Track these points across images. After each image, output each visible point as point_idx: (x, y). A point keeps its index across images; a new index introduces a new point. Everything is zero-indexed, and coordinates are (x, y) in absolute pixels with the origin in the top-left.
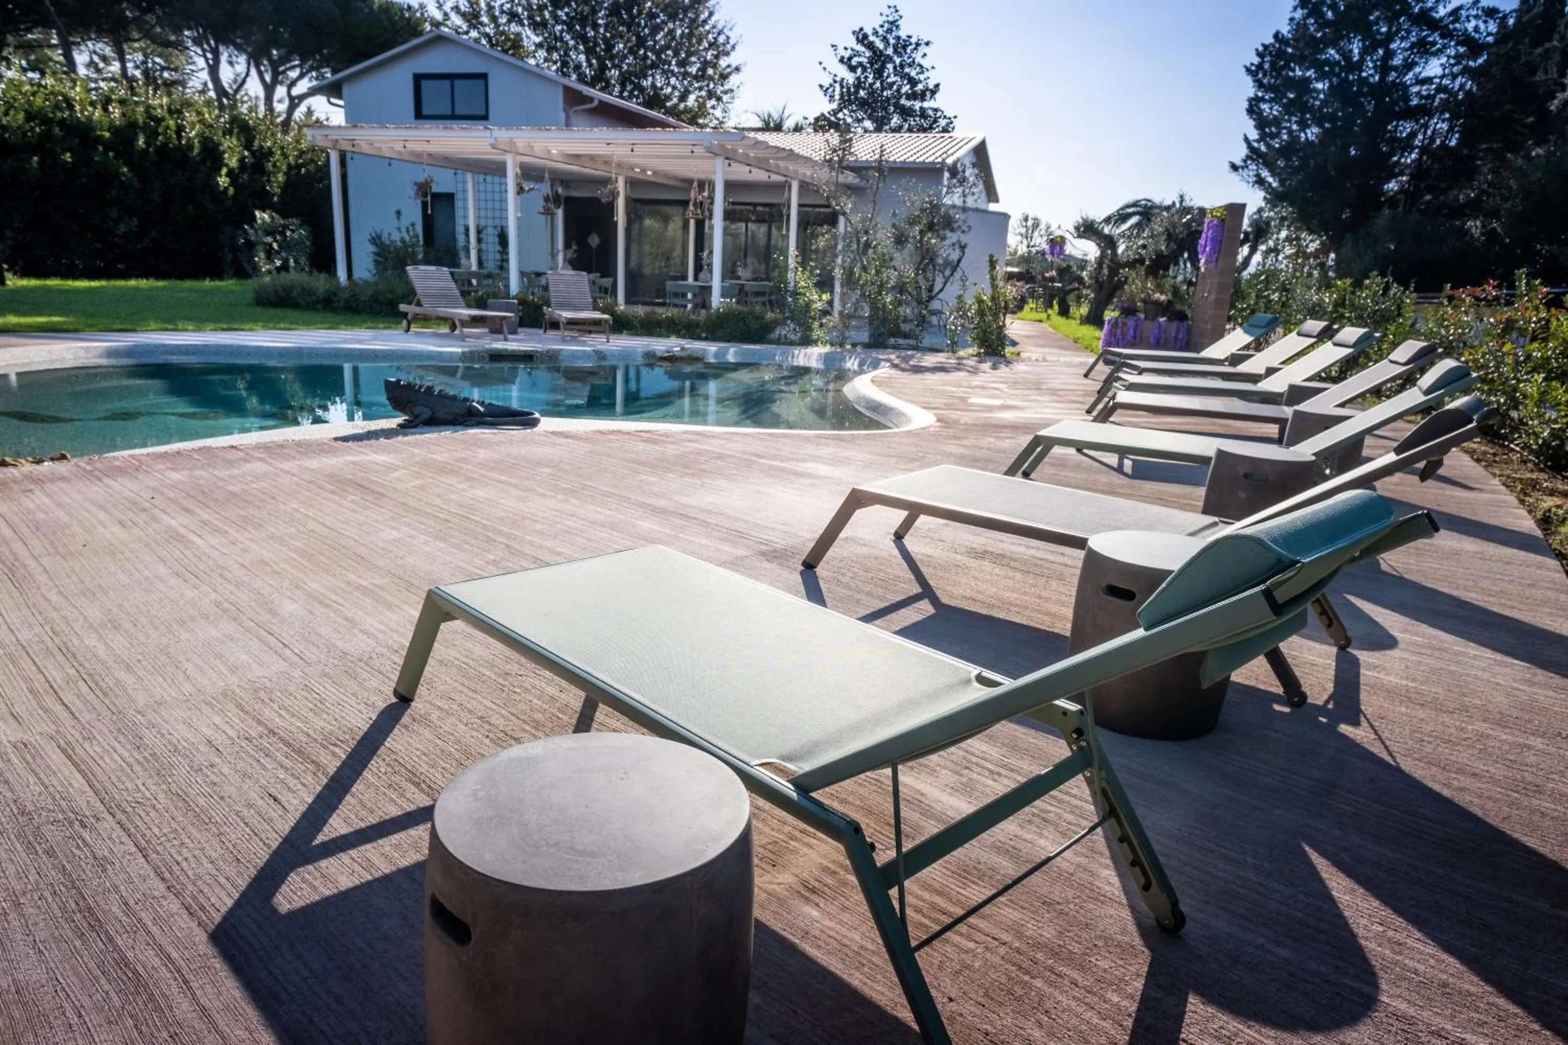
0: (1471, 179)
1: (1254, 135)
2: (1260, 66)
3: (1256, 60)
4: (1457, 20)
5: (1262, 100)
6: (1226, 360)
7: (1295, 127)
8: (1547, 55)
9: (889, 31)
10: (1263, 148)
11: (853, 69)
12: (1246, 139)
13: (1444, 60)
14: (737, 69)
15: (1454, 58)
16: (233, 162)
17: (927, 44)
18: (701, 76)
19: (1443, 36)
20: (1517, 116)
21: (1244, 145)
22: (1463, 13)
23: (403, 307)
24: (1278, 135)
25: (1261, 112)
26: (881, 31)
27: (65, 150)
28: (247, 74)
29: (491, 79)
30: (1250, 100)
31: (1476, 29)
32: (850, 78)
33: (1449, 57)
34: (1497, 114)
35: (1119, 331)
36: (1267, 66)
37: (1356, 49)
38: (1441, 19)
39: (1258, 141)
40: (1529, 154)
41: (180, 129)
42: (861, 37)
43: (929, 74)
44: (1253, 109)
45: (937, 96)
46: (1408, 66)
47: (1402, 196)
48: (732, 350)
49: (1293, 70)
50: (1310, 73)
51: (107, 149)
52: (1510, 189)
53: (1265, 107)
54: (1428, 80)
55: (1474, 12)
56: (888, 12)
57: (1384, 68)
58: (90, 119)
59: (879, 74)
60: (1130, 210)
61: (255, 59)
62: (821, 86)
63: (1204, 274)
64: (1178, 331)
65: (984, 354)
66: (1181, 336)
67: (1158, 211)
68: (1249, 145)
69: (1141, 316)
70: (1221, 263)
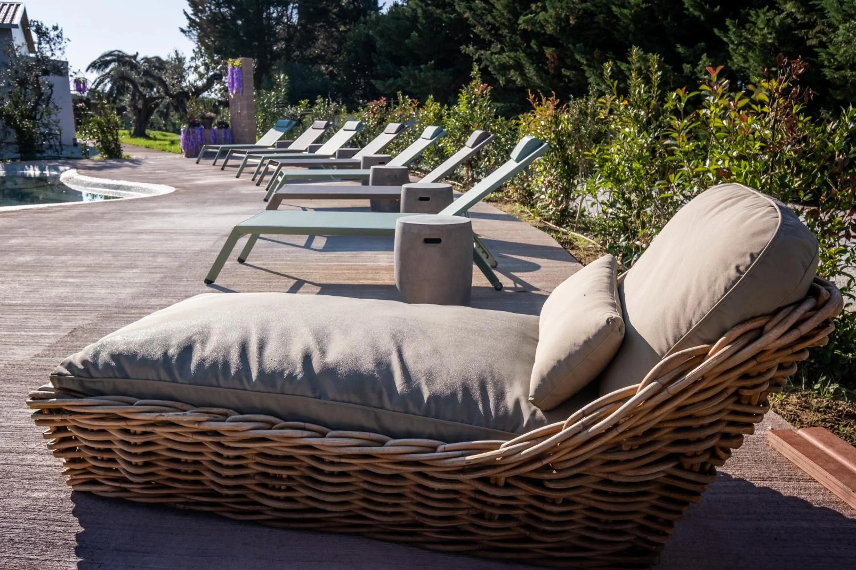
1: (190, 11)
7: (213, 6)
10: (198, 20)
12: (185, 13)
24: (204, 11)
35: (191, 137)
39: (193, 15)
60: (108, 58)
63: (234, 99)
64: (226, 135)
65: (110, 157)
66: (228, 137)
67: (127, 59)
68: (189, 18)
69: (203, 127)
70: (245, 93)
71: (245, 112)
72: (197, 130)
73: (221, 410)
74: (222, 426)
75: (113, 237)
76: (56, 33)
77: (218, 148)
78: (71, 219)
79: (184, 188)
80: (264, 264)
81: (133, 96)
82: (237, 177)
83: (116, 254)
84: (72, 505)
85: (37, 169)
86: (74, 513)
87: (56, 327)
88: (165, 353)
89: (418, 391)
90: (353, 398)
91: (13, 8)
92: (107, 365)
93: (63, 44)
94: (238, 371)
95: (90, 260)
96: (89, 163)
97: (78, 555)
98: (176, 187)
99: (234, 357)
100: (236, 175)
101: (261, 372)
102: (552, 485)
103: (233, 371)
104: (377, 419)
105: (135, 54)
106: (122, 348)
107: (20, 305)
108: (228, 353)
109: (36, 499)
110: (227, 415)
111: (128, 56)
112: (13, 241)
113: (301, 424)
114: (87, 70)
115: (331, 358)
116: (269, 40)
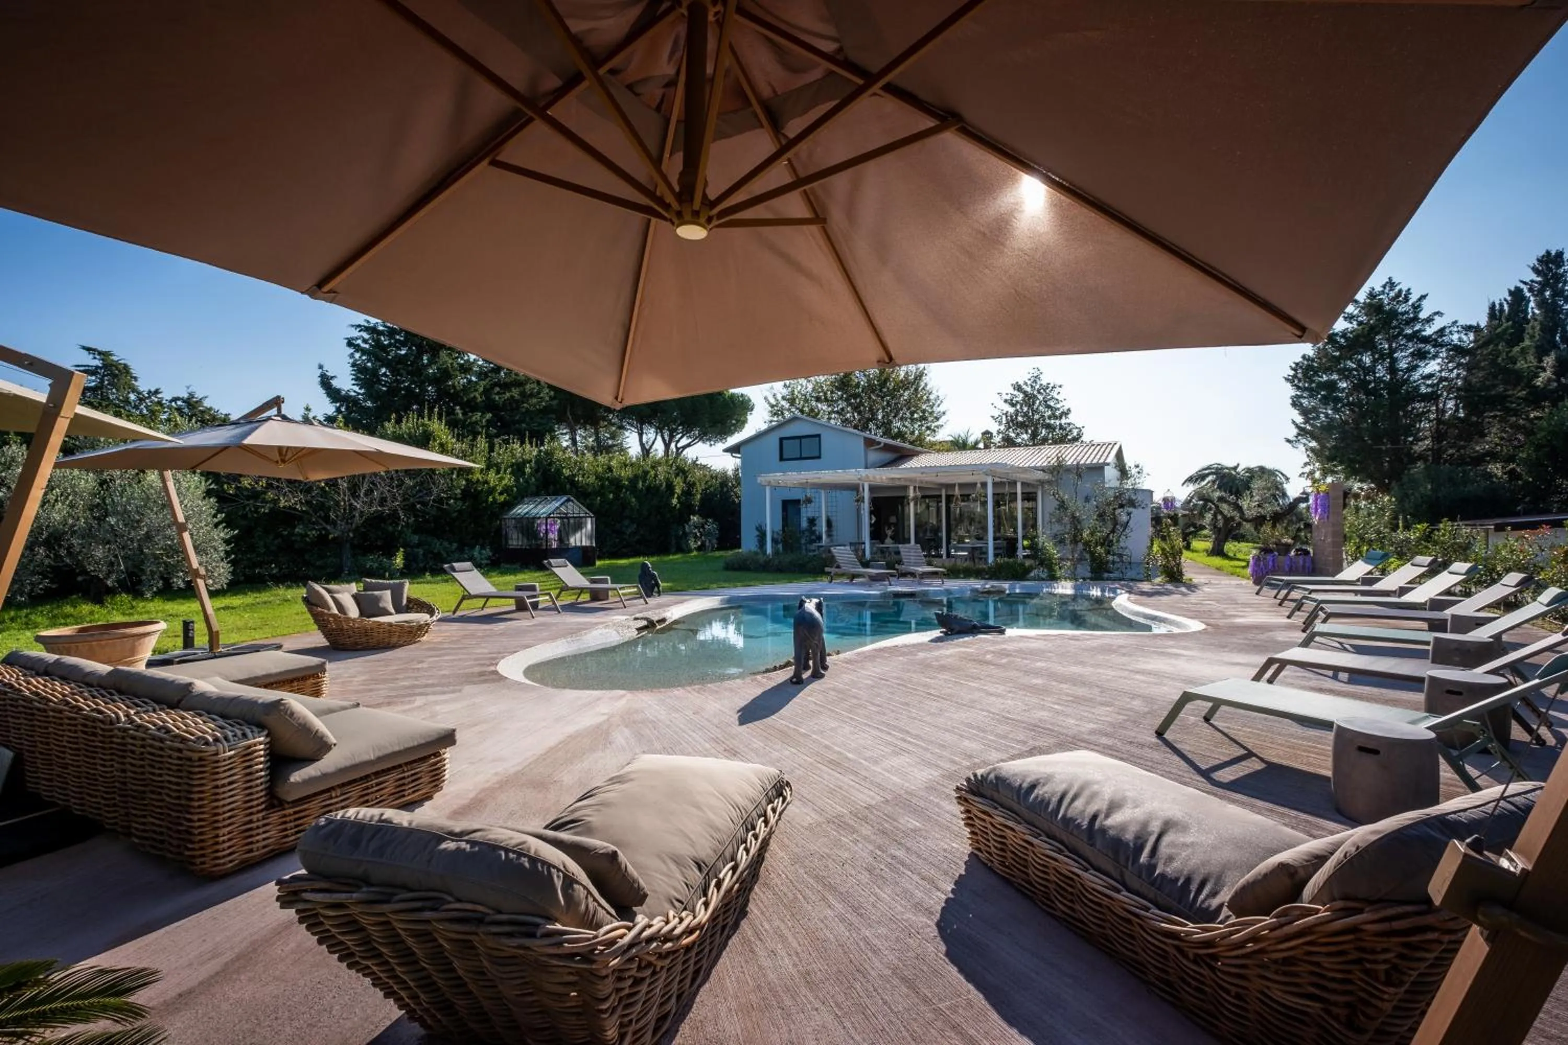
0: (1483, 435)
1: (1300, 419)
2: (1295, 376)
3: (1292, 373)
4: (1441, 336)
5: (1301, 397)
6: (1358, 580)
7: (1330, 412)
8: (1524, 351)
9: (1035, 381)
10: (1309, 427)
11: (1013, 405)
12: (1294, 422)
13: (1439, 360)
14: (944, 413)
15: (1447, 358)
16: (678, 490)
17: (1060, 386)
18: (923, 418)
19: (1434, 346)
20: (1510, 392)
21: (1293, 426)
22: (1447, 331)
23: (827, 569)
24: (1318, 418)
25: (1301, 404)
26: (1029, 382)
27: (610, 492)
28: (655, 439)
29: (822, 437)
30: (1292, 398)
31: (1460, 340)
32: (1011, 410)
33: (1443, 359)
34: (1493, 393)
35: (1262, 564)
36: (1300, 375)
37: (1367, 359)
38: (1430, 336)
39: (1305, 423)
40: (1528, 416)
41: (656, 475)
42: (1018, 387)
43: (1064, 403)
44: (1296, 403)
45: (1069, 416)
46: (1413, 368)
47: (1430, 453)
48: (1018, 586)
49: (1322, 377)
50: (1335, 377)
51: (627, 490)
52: (1519, 441)
53: (1305, 402)
54: (1430, 376)
55: (1456, 329)
56: (1033, 371)
57: (1392, 370)
58: (620, 475)
59: (1030, 406)
60: (1207, 472)
61: (659, 430)
62: (993, 417)
63: (1317, 526)
64: (1304, 562)
65: (1170, 582)
66: (1307, 565)
67: (1227, 471)
68: (1297, 426)
69: (1276, 553)
70: (1331, 519)
71: (1329, 540)
72: (1269, 557)
73: (1038, 831)
74: (1035, 841)
75: (1113, 673)
76: (1138, 470)
77: (1281, 581)
78: (1093, 649)
79: (1216, 627)
80: (1228, 728)
81: (1215, 515)
82: (1289, 617)
83: (1103, 690)
84: (967, 858)
85: (1099, 590)
86: (966, 863)
87: (1025, 743)
88: (1020, 785)
89: (1154, 867)
90: (1110, 854)
91: (1110, 446)
92: (991, 781)
93: (1143, 479)
94: (1052, 811)
95: (1081, 691)
96: (1146, 586)
97: (955, 884)
98: (1208, 625)
99: (1055, 800)
100: (1287, 614)
101: (1064, 816)
102: (1219, 974)
103: (1050, 810)
104: (1122, 875)
105: (1235, 464)
106: (1004, 773)
107: (1013, 720)
108: (1052, 796)
109: (953, 847)
110: (1040, 835)
111: (1227, 468)
112: (1039, 664)
113: (1076, 858)
114: (1183, 484)
115: (1109, 822)
116: (1405, 441)
